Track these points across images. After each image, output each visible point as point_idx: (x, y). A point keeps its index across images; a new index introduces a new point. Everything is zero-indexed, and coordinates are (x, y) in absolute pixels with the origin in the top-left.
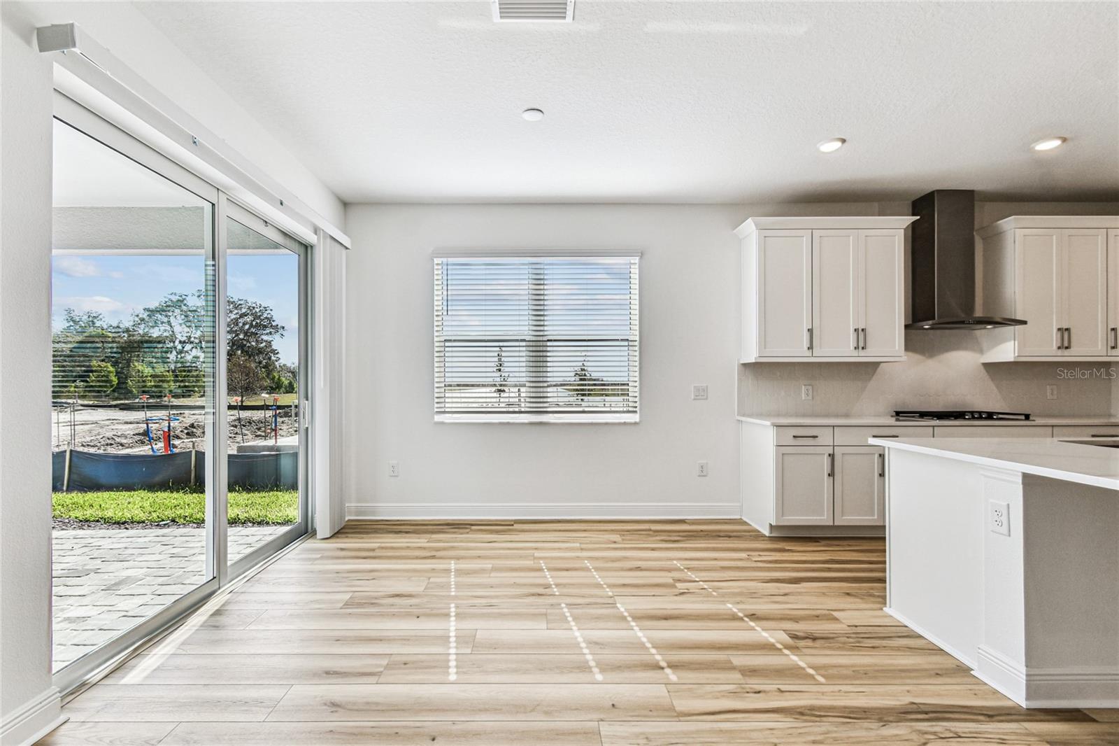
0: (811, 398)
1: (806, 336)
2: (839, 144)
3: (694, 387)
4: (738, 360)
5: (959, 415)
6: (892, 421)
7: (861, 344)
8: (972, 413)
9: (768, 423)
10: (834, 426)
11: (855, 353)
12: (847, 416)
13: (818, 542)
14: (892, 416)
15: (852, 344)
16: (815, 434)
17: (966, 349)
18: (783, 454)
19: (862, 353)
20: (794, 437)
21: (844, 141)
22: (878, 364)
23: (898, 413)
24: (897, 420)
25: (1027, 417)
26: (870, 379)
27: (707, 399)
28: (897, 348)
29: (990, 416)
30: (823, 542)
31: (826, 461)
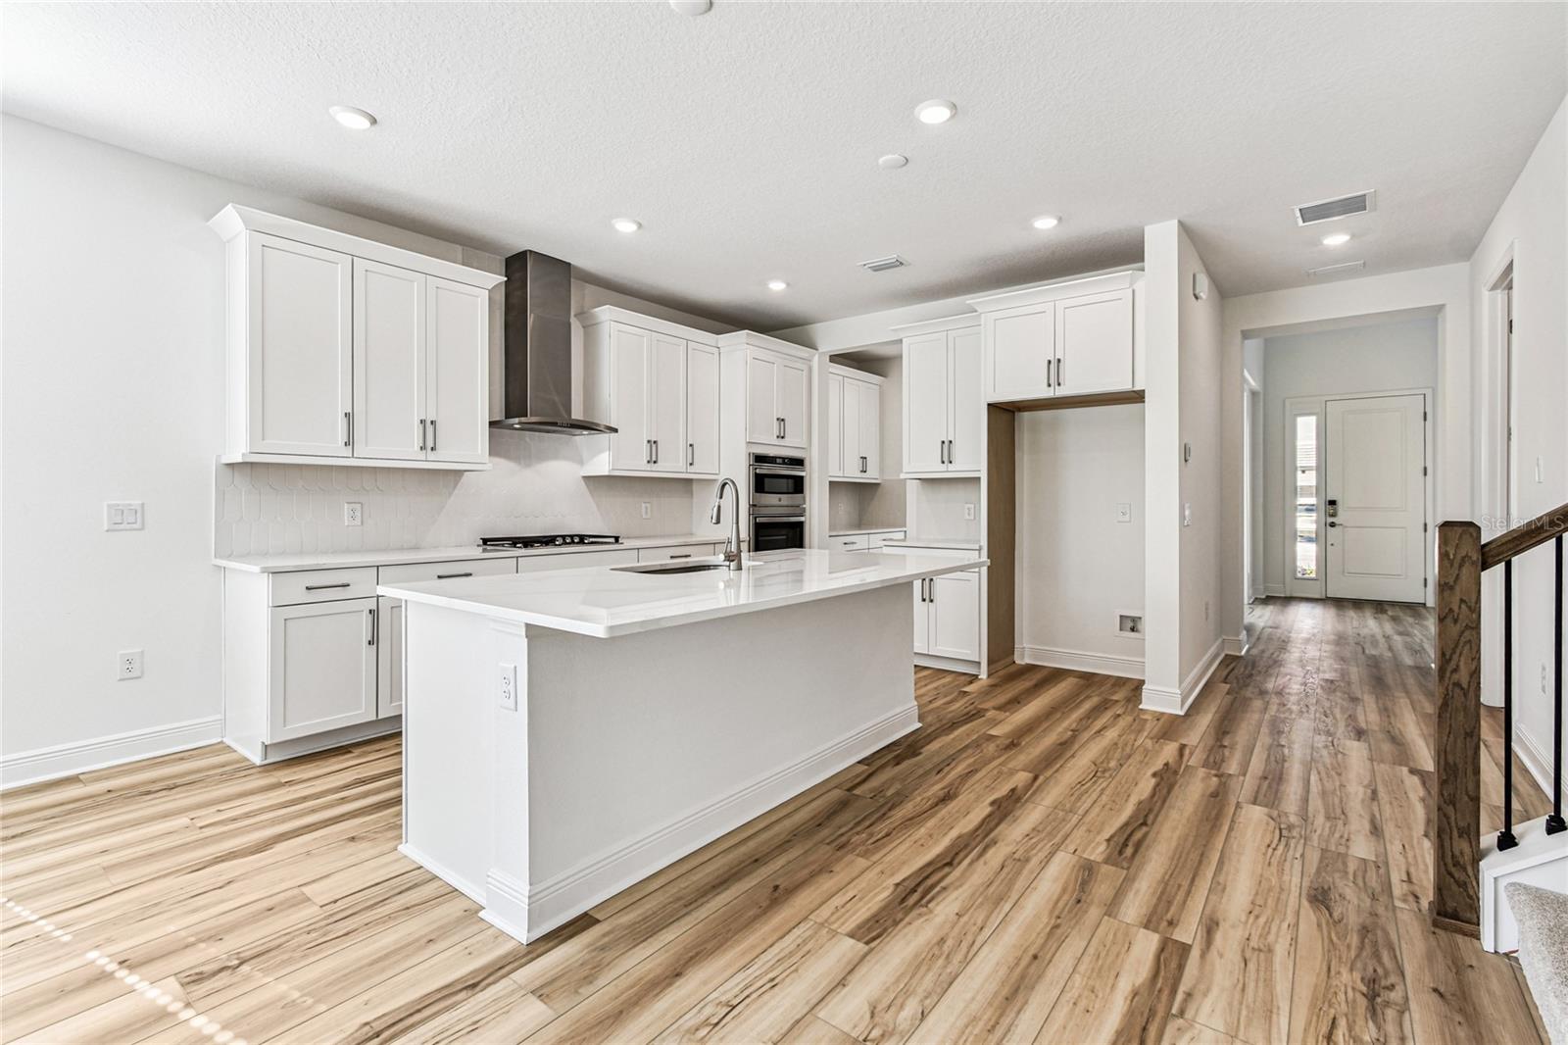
0: (359, 523)
1: (341, 424)
2: (365, 123)
3: (109, 506)
4: (219, 456)
5: (548, 541)
6: (478, 552)
7: (430, 444)
8: (564, 537)
9: (256, 569)
10: (378, 566)
11: (422, 455)
12: (416, 548)
13: (350, 752)
14: (478, 546)
15: (417, 442)
16: (345, 582)
17: (556, 457)
18: (286, 620)
19: (432, 456)
20: (307, 588)
21: (374, 121)
22: (459, 473)
23: (485, 541)
24: (484, 550)
25: (617, 539)
26: (450, 494)
27: (142, 529)
28: (480, 452)
29: (582, 539)
30: (357, 752)
31: (365, 620)
